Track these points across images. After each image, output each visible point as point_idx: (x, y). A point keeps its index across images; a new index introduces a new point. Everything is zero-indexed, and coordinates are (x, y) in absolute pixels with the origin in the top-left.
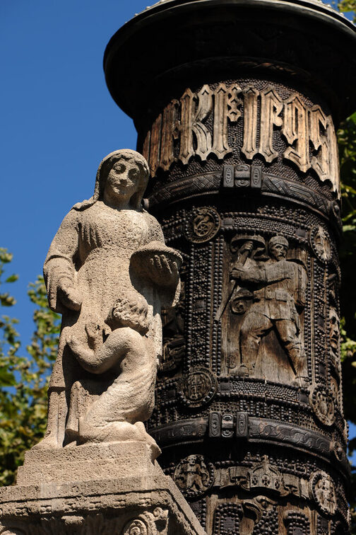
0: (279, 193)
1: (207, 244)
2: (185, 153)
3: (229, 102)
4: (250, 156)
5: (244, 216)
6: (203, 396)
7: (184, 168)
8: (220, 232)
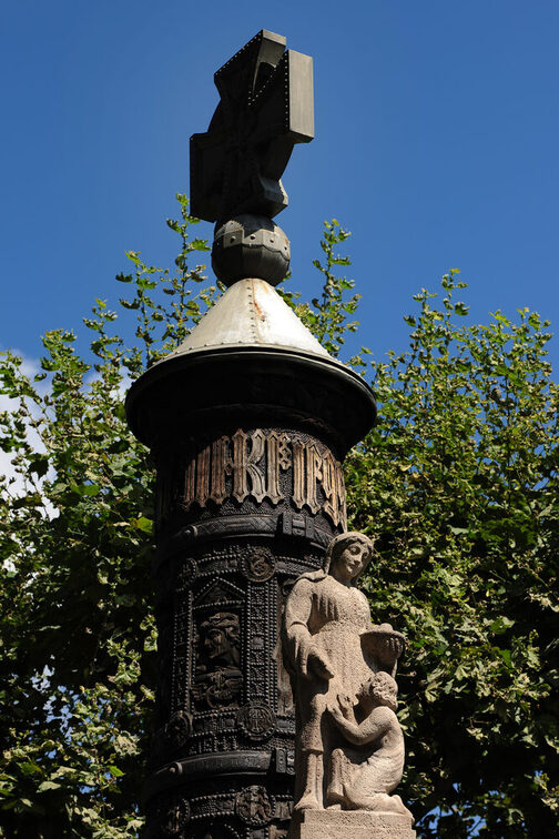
0: (322, 544)
1: (263, 584)
2: (240, 491)
3: (280, 450)
4: (300, 506)
5: (295, 563)
6: (265, 730)
7: (239, 506)
8: (276, 574)
